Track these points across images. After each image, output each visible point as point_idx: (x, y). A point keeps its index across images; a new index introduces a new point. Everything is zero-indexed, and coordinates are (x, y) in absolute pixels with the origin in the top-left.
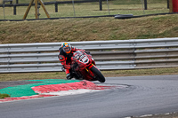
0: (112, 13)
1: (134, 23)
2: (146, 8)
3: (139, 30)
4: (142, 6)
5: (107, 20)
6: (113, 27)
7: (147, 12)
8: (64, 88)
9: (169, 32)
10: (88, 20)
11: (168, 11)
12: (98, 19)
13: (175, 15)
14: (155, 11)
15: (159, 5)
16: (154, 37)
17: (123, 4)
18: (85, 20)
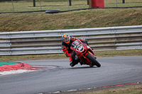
0: (43, 8)
1: (61, 17)
2: (70, 5)
3: (65, 22)
4: (67, 3)
5: (40, 15)
6: (45, 20)
7: (71, 8)
8: (6, 69)
9: (89, 24)
10: (24, 14)
11: (88, 6)
12: (32, 14)
13: (93, 10)
14: (78, 7)
15: (80, 2)
16: (77, 27)
17: (52, 1)
18: (22, 15)
